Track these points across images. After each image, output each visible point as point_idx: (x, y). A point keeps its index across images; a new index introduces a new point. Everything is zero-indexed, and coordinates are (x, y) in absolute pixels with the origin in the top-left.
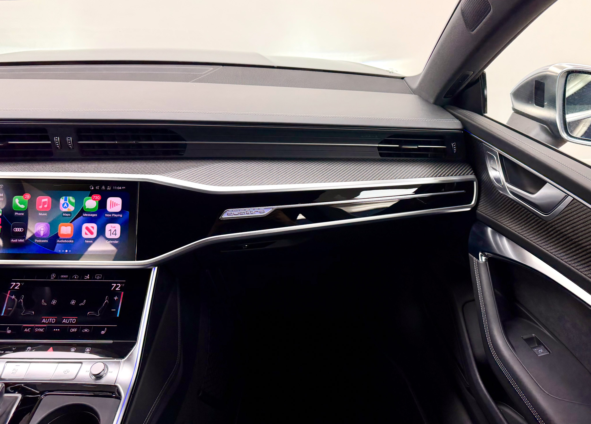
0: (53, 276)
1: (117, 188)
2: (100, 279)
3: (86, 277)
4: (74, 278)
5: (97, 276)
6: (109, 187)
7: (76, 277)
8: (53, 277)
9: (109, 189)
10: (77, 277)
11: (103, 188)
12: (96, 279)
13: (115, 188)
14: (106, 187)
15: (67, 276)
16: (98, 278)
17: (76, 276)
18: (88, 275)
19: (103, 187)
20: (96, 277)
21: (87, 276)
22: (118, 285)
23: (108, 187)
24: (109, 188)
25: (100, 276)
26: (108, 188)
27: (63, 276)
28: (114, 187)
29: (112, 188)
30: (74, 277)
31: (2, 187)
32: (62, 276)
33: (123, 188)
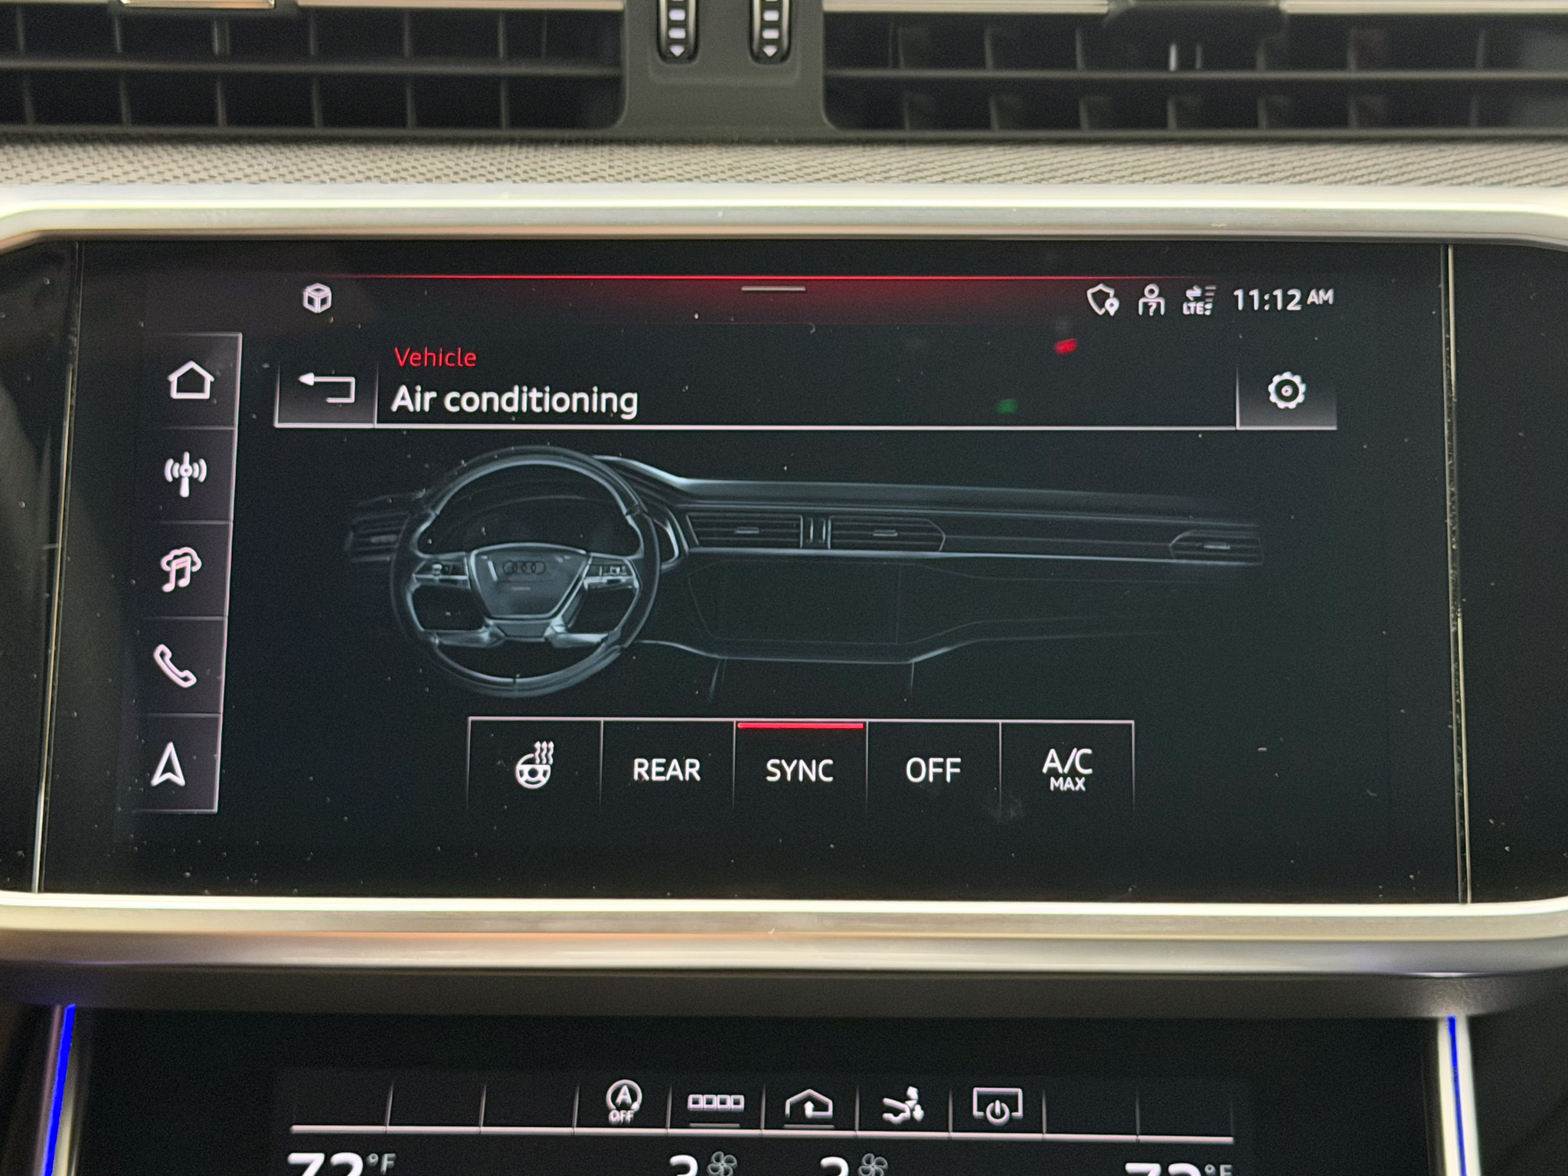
0: (624, 1096)
1: (1262, 302)
2: (1012, 1126)
3: (896, 1112)
4: (798, 1117)
5: (980, 1096)
6: (1196, 292)
7: (809, 1108)
8: (624, 1107)
9: (1199, 308)
10: (819, 1106)
11: (1146, 306)
12: (984, 1126)
13: (1249, 300)
14: (1175, 297)
15: (733, 1102)
16: (993, 1114)
17: (810, 1098)
18: (912, 1092)
19: (1152, 298)
20: (982, 1107)
21: (904, 1098)
22: (1174, 1168)
23: (1190, 294)
24: (1197, 299)
25: (1011, 1101)
26: (1188, 301)
27: (723, 1102)
28: (1239, 293)
29: (1223, 302)
30: (799, 1107)
31: (324, 301)
32: (699, 1102)
33: (1314, 297)
